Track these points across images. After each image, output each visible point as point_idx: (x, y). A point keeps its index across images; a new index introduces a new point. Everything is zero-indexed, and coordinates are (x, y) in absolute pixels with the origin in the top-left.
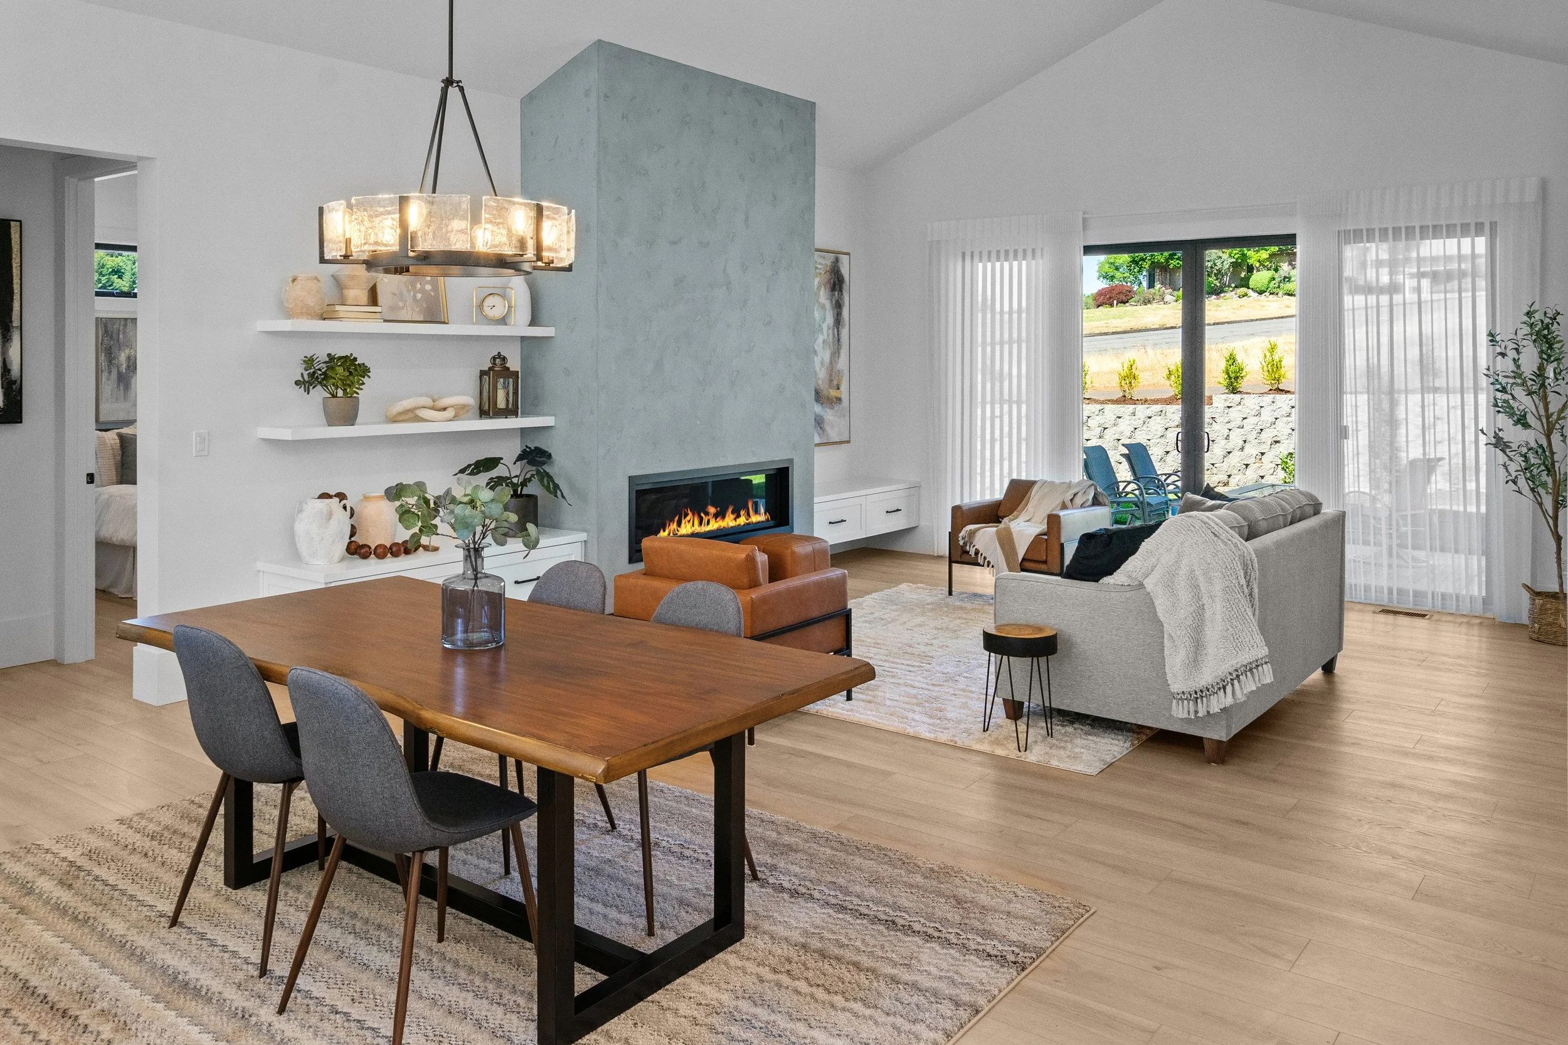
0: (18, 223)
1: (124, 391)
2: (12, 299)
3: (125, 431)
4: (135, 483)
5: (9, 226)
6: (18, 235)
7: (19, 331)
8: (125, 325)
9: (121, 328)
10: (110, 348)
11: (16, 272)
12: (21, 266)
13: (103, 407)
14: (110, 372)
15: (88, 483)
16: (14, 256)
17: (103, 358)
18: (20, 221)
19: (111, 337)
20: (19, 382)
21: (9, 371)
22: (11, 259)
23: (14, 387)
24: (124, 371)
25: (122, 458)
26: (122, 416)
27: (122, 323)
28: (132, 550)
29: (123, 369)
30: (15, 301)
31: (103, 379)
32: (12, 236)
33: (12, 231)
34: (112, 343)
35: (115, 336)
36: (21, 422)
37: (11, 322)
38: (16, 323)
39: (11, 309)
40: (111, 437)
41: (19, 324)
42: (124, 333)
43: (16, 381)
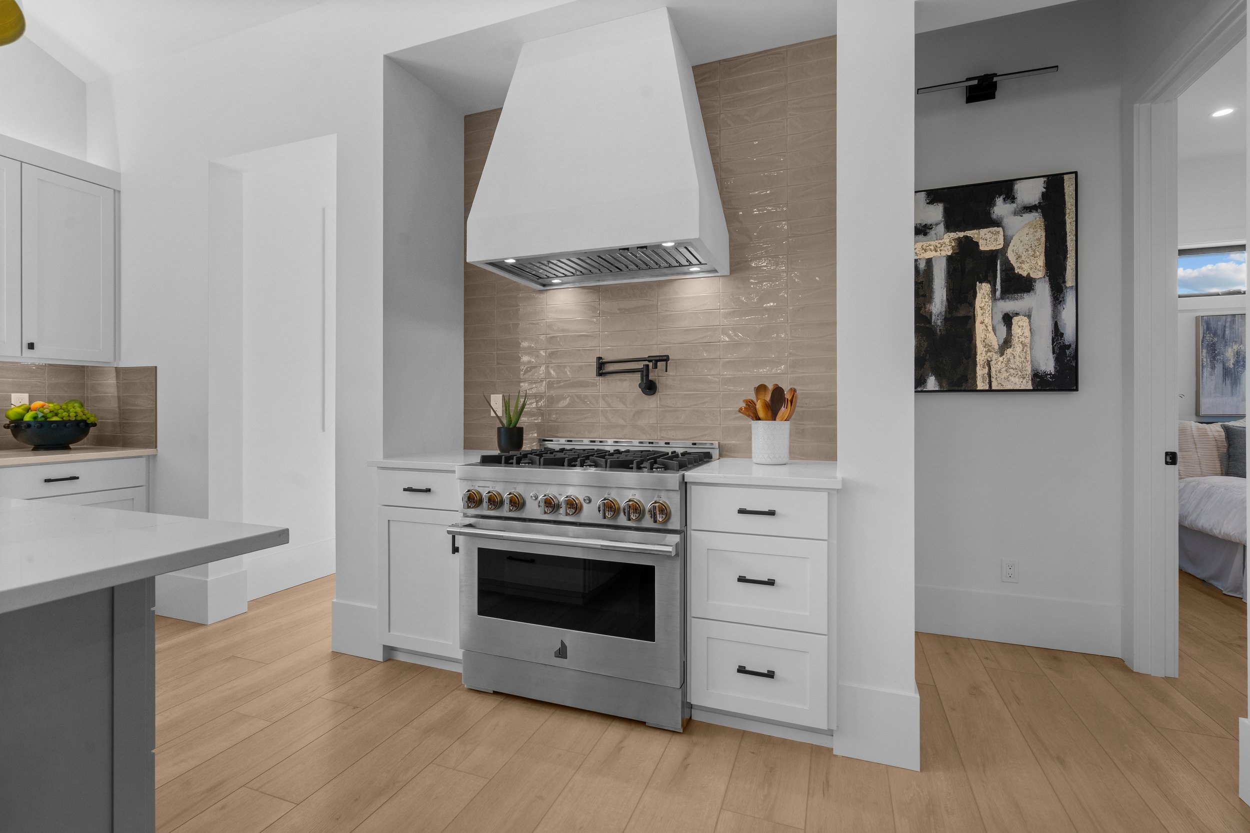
0: (1074, 175)
1: (1232, 388)
2: (1065, 258)
3: (1232, 424)
4: (1246, 478)
5: (1063, 180)
6: (1073, 188)
7: (1074, 292)
8: (1233, 322)
9: (1228, 325)
10: (1214, 344)
11: (1070, 228)
12: (1076, 221)
13: (1204, 401)
14: (1213, 368)
15: (1167, 463)
16: (1068, 211)
17: (1204, 354)
18: (1076, 173)
19: (1215, 334)
20: (1073, 346)
21: (1062, 335)
22: (1064, 215)
23: (1068, 352)
24: (1232, 366)
25: (1228, 450)
26: (1228, 411)
27: (1229, 320)
28: (1241, 549)
29: (1231, 364)
30: (1069, 260)
31: (1205, 374)
32: (1066, 191)
33: (1066, 184)
34: (1216, 339)
35: (1219, 332)
36: (1077, 390)
37: (1064, 282)
38: (1070, 282)
39: (1064, 269)
40: (1216, 430)
41: (1074, 284)
42: (1231, 328)
43: (1070, 346)
